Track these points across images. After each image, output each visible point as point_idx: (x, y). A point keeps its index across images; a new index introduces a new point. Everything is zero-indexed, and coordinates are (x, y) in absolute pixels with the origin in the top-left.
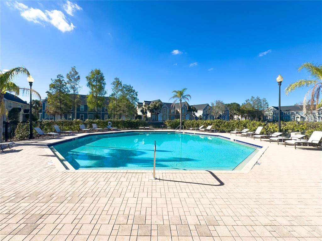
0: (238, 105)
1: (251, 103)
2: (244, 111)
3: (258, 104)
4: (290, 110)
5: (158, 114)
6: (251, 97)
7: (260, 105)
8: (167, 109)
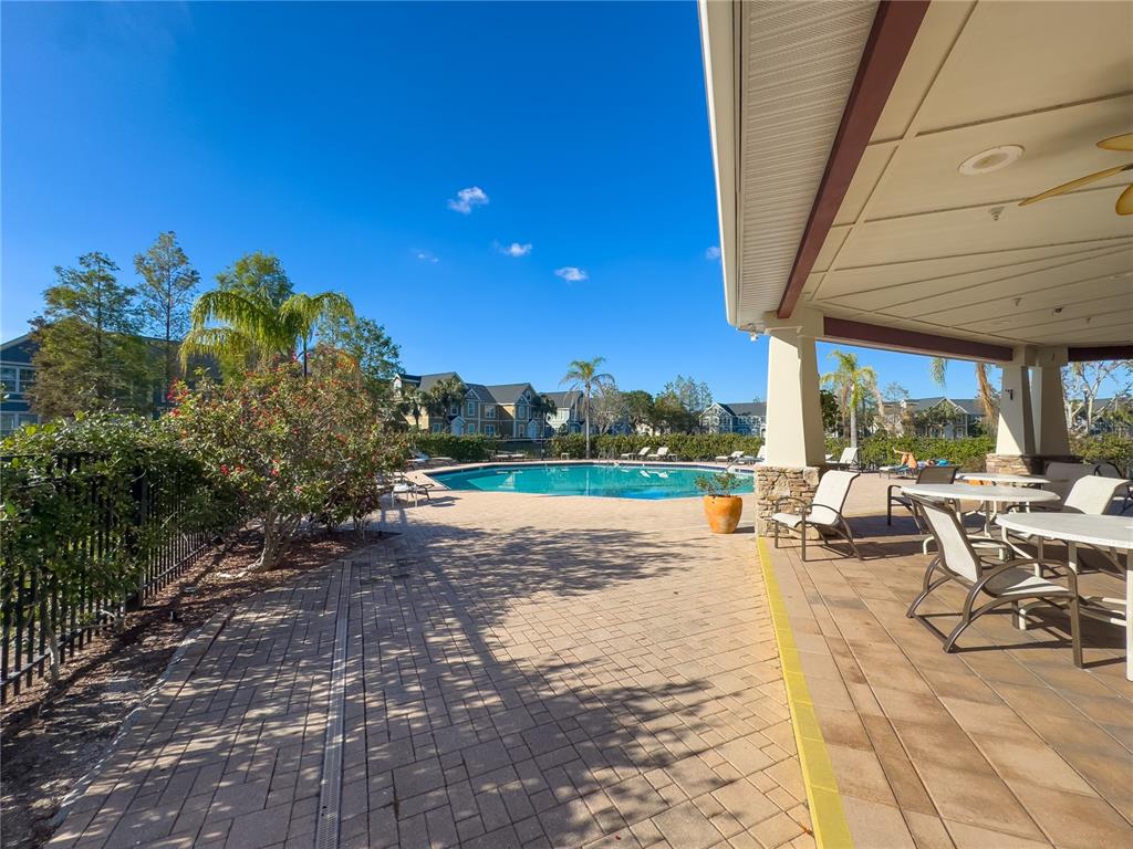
0: (650, 397)
1: (678, 393)
2: (663, 413)
3: (690, 396)
4: (749, 413)
5: (451, 418)
6: (676, 378)
7: (696, 399)
8: (477, 403)
